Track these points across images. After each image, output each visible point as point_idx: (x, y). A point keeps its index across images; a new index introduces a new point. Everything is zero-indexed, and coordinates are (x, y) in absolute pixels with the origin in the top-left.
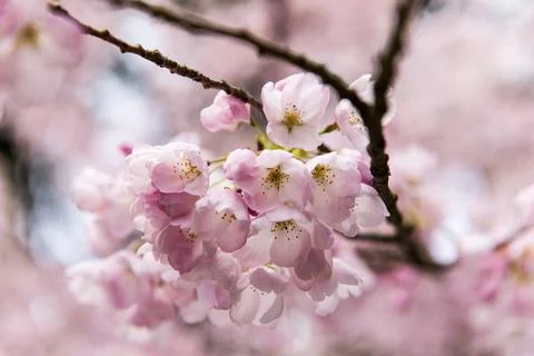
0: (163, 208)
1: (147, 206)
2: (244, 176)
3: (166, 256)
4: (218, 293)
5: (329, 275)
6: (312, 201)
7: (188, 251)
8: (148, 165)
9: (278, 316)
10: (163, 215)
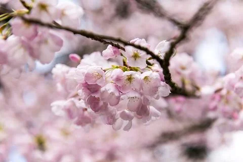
0: (89, 89)
1: (83, 88)
2: (118, 79)
3: (89, 106)
4: (108, 119)
5: (148, 114)
6: (143, 89)
7: (98, 103)
8: (83, 73)
9: (130, 128)
10: (88, 91)
